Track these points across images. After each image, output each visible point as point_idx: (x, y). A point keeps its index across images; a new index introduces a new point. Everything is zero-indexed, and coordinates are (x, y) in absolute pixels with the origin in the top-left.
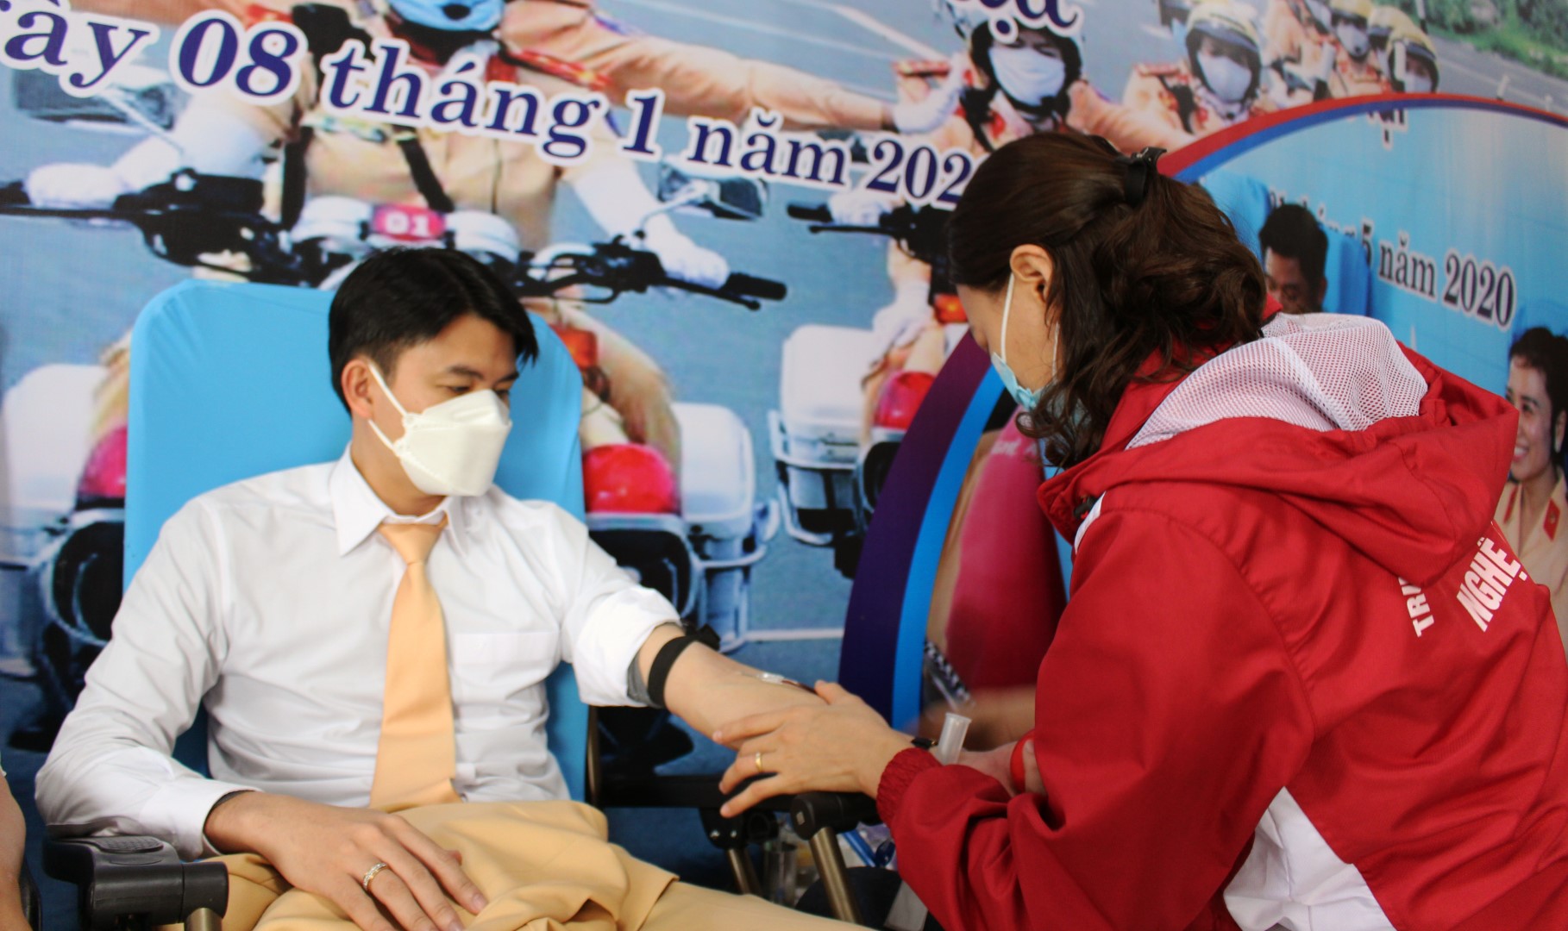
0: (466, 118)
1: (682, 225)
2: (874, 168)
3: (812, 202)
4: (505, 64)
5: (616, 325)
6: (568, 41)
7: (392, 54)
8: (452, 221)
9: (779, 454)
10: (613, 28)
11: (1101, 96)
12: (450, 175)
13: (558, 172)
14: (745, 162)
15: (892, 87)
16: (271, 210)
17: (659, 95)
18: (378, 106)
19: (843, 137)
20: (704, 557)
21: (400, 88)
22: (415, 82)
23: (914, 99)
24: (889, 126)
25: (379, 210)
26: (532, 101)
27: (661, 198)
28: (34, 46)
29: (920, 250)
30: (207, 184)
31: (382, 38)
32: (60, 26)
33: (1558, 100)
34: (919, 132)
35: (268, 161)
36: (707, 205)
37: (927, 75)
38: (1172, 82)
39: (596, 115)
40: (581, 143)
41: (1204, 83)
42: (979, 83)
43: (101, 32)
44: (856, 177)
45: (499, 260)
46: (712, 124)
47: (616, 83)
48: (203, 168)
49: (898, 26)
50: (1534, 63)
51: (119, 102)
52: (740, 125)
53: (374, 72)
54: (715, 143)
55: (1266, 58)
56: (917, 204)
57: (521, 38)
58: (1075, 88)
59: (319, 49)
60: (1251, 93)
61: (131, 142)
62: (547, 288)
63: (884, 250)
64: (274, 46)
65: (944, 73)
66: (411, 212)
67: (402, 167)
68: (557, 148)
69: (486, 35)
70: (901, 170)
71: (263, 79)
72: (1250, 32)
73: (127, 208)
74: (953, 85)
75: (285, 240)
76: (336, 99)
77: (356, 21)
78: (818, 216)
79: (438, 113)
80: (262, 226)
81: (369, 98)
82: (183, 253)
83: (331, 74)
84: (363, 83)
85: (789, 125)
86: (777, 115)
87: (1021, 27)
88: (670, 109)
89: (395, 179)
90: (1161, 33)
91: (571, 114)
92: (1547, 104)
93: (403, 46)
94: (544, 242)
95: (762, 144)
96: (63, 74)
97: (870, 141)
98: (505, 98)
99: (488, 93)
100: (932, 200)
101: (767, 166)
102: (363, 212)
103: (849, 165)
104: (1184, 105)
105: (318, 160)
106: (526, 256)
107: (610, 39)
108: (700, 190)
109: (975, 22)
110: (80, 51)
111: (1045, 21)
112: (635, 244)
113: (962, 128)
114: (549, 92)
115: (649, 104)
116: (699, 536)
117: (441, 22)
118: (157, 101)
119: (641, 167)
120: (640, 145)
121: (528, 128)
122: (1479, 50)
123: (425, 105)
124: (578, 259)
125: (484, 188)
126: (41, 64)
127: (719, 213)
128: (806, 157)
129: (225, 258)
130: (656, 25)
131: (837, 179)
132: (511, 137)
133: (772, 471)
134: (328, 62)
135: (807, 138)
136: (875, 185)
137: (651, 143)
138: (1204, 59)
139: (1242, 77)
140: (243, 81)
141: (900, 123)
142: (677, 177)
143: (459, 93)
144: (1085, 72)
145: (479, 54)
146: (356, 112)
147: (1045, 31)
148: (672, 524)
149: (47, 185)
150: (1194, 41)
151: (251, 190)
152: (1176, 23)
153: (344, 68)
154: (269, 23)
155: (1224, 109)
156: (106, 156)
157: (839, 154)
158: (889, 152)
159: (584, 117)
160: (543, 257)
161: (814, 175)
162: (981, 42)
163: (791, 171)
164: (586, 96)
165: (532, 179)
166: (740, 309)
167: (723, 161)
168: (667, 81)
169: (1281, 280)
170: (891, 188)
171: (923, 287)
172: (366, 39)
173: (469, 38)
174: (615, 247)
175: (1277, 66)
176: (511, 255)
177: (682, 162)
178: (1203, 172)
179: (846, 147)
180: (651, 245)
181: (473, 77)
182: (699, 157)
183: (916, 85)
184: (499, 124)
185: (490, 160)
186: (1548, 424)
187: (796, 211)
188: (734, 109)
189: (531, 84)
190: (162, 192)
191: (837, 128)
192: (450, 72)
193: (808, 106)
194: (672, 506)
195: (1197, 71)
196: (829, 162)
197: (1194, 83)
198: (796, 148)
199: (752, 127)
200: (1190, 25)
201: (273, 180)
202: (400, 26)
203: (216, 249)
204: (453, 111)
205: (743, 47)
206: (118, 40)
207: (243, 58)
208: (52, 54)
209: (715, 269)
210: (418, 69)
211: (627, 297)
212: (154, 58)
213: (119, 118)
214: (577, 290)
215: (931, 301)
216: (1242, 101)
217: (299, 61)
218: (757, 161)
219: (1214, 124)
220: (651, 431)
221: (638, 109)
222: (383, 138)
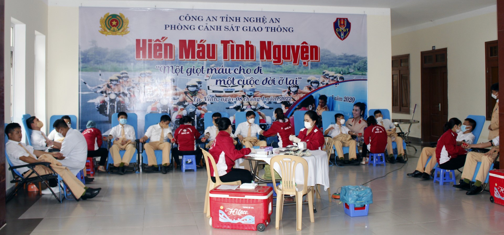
0: (252, 100)
1: (266, 105)
2: (280, 99)
3: (275, 102)
4: (254, 97)
5: (262, 112)
6: (258, 94)
7: (247, 97)
8: (251, 107)
9: (273, 119)
10: (261, 93)
11: (301, 90)
12: (251, 104)
13: (258, 103)
14: (270, 100)
15: (281, 93)
16: (241, 107)
17: (264, 97)
18: (247, 100)
19: (277, 97)
20: (268, 126)
21: (248, 99)
22: (249, 99)
23: (283, 93)
24: (281, 96)
25: (247, 106)
26: (256, 99)
27: (264, 103)
28: (229, 100)
29: (284, 104)
30: (238, 106)
31: (247, 96)
32: (230, 99)
33: (363, 78)
34: (284, 96)
35: (241, 104)
36: (268, 103)
37: (285, 91)
38: (309, 87)
39: (260, 99)
40: (259, 101)
41: (312, 86)
42: (289, 91)
43: (232, 99)
44: (279, 100)
45: (254, 109)
46: (268, 98)
47: (261, 96)
48: (238, 105)
49: (282, 88)
50: (360, 74)
51: (233, 102)
52: (270, 98)
53: (246, 98)
54: (268, 99)
55: (320, 82)
56: (284, 101)
57: (255, 95)
58: (298, 90)
59: (243, 98)
60: (318, 86)
61: (234, 104)
62: (257, 110)
63: (281, 105)
64: (241, 98)
65: (286, 91)
66: (249, 106)
67: (248, 104)
68: (258, 101)
69: (253, 95)
70: (282, 99)
71: (240, 100)
72: (318, 81)
73: (234, 108)
74: (287, 91)
75: (242, 109)
76: (244, 100)
77: (245, 96)
78: (276, 103)
79: (250, 100)
80: (241, 108)
81: (246, 100)
82: (237, 110)
83: (244, 99)
84: (246, 99)
85: (273, 97)
86: (273, 96)
87: (293, 86)
88: (265, 97)
89: (248, 105)
90: (308, 83)
91: (258, 99)
92: (362, 78)
93: (248, 97)
94: (257, 107)
95: (271, 99)
96: (230, 101)
97: (280, 97)
98: (254, 99)
99: (253, 99)
100: (285, 100)
101: (272, 100)
102: (246, 107)
103: (278, 99)
104: (310, 88)
105: (244, 104)
106: (256, 108)
107: (260, 94)
108: (267, 102)
109: (289, 86)
110: (231, 100)
111: (296, 85)
112: (263, 106)
113: (288, 95)
114: (257, 98)
115: (263, 97)
116: (267, 124)
117: (250, 95)
118: (235, 102)
119: (263, 102)
120: (263, 100)
121: (256, 100)
122: (351, 75)
123: (249, 100)
124: (259, 108)
125: (253, 104)
126: (229, 101)
127: (268, 104)
128: (275, 99)
129: (239, 110)
130: (264, 92)
131: (277, 100)
132: (255, 101)
133: (273, 120)
134: (244, 98)
135: (275, 98)
136: (280, 100)
137: (264, 100)
138: (313, 84)
139: (317, 85)
140: (239, 100)
141: (282, 95)
142: (265, 102)
143: (251, 99)
144: (299, 88)
145: (252, 96)
146: (246, 101)
147: (296, 86)
148: (266, 124)
149: (231, 107)
150: (311, 83)
151: (240, 106)
152: (309, 82)
153: (245, 98)
154: (241, 97)
155: (314, 88)
156: (233, 105)
157: (277, 98)
158: (281, 98)
159: (259, 99)
160: (257, 108)
161: (275, 100)
162: (289, 88)
163: (274, 100)
164: (259, 98)
165: (256, 103)
166: (270, 110)
167: (269, 100)
168: (265, 96)
169: (321, 102)
170: (282, 100)
171: (284, 107)
172: (246, 96)
173: (252, 95)
174: (262, 107)
175: (321, 83)
176: (255, 108)
177: (266, 101)
178: (312, 94)
179: (278, 98)
180: (264, 106)
181: (252, 98)
182: (267, 100)
183: (284, 92)
184: (254, 100)
185: (253, 103)
186: (360, 112)
187: (274, 103)
188: (269, 97)
189: (256, 98)
190: (236, 107)
191: (277, 96)
192: (251, 98)
193: (275, 95)
194: (266, 122)
195: (312, 85)
196: (277, 99)
197: (311, 87)
198: (274, 98)
199: (271, 98)
200: (311, 82)
201: (241, 105)
202: (248, 95)
203: (238, 110)
204: (251, 100)
205: (270, 92)
206: (233, 99)
207: (239, 99)
208: (230, 100)
209: (268, 107)
210: (249, 98)
211: (262, 110)
212: (235, 100)
213: (233, 103)
214: (259, 110)
215: (285, 108)
216: (317, 87)
217: (242, 99)
218: (271, 100)
219: (313, 90)
220: (264, 118)
221: (263, 98)
222: (247, 102)
